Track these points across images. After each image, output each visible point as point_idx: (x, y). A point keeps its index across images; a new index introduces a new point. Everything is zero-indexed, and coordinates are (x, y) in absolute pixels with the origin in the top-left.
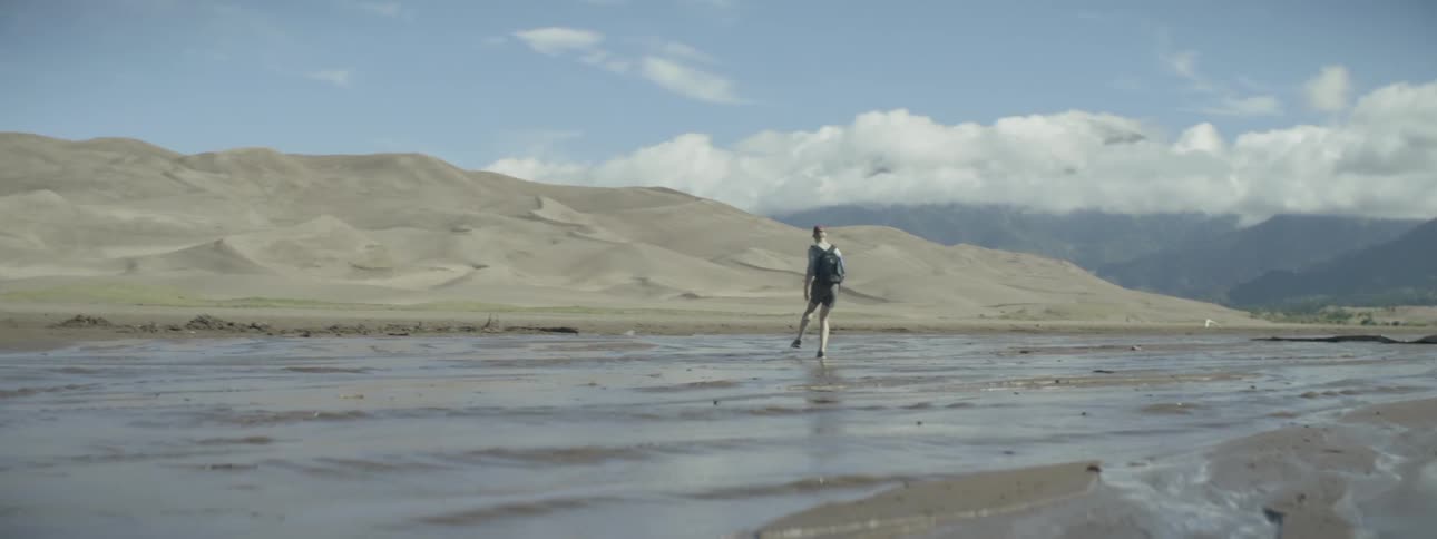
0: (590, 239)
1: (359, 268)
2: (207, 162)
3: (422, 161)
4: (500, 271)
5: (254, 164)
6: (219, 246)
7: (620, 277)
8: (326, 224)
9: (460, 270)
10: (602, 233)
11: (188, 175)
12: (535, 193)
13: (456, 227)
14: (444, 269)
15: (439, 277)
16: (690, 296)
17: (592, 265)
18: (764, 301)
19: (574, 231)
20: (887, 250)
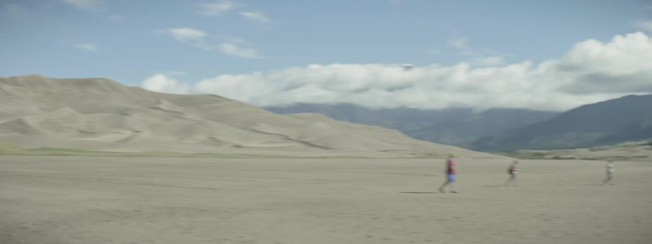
0: (185, 119)
1: (83, 133)
2: (13, 81)
3: (107, 82)
4: (147, 134)
5: (34, 82)
6: (20, 122)
7: (202, 137)
8: (66, 111)
9: (127, 134)
10: (190, 116)
11: (7, 87)
12: (158, 97)
13: (124, 112)
14: (121, 133)
15: (119, 137)
16: (238, 146)
17: (187, 131)
18: (268, 149)
19: (178, 115)
20: (321, 125)
